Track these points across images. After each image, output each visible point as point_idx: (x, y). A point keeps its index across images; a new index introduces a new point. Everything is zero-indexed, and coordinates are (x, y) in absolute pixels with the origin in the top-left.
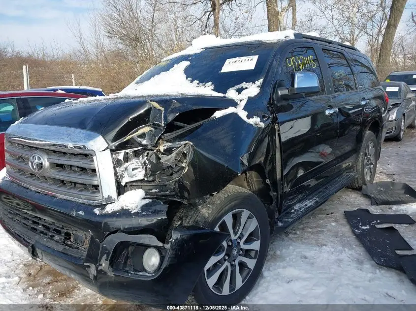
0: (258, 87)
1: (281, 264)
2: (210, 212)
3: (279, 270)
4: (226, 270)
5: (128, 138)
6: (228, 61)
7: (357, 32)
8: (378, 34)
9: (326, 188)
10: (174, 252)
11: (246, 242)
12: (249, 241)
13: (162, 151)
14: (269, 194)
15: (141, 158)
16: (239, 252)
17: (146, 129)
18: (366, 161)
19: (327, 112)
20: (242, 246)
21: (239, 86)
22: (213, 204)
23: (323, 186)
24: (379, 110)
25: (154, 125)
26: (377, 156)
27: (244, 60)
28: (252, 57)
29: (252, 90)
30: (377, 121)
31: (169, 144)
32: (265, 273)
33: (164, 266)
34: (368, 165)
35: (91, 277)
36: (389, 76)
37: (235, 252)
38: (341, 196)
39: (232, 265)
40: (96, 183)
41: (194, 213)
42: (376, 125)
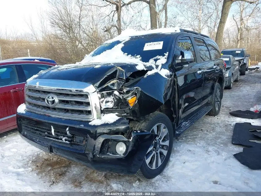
0: (166, 58)
1: (178, 154)
2: (147, 124)
3: (177, 157)
4: (154, 155)
5: (106, 85)
6: (146, 44)
7: (202, 25)
8: (214, 27)
9: (197, 114)
10: (133, 143)
11: (163, 141)
12: (164, 141)
13: (125, 92)
14: (172, 116)
15: (111, 96)
16: (159, 146)
17: (114, 81)
18: (216, 99)
19: (199, 72)
20: (161, 143)
21: (155, 58)
22: (148, 120)
23: (196, 113)
24: (221, 71)
25: (119, 79)
26: (221, 97)
27: (155, 44)
28: (160, 42)
29: (163, 60)
30: (221, 77)
31: (128, 89)
32: (171, 159)
33: (129, 151)
34: (217, 102)
35: (89, 159)
36: (223, 51)
37: (158, 146)
38: (203, 119)
39: (156, 153)
40: (89, 109)
41: (139, 125)
42: (221, 79)
